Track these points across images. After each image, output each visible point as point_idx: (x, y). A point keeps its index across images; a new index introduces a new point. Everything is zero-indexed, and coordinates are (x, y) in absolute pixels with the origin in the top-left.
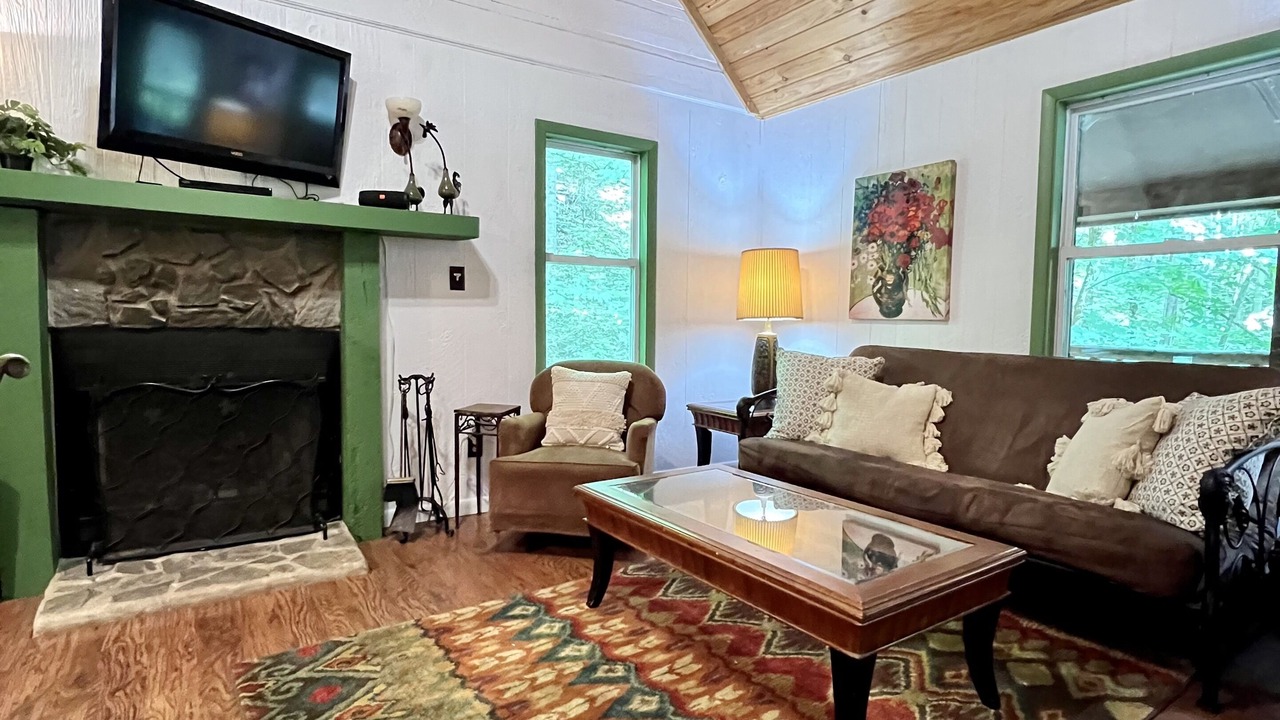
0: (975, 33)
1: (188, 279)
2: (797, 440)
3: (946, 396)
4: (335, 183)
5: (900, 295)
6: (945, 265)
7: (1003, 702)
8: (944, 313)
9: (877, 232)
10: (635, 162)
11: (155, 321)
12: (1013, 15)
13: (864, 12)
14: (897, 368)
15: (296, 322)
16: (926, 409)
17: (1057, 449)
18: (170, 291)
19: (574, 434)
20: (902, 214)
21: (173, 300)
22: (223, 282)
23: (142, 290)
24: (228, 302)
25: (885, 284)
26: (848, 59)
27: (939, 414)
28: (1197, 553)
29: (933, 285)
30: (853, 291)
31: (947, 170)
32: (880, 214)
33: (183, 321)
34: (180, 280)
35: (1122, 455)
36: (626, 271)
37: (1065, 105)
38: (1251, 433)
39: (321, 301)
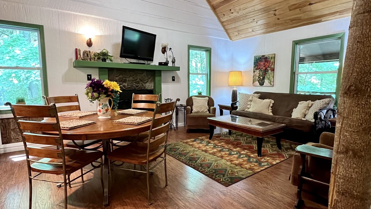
0: (279, 28)
1: (129, 81)
2: (243, 110)
3: (273, 101)
4: (152, 60)
5: (264, 81)
6: (273, 75)
7: (282, 149)
8: (273, 85)
9: (259, 68)
10: (206, 52)
11: (123, 89)
12: (287, 26)
13: (257, 22)
14: (263, 96)
15: (146, 88)
16: (269, 104)
17: (293, 111)
18: (126, 83)
19: (199, 110)
20: (264, 64)
21: (126, 85)
22: (134, 81)
23: (121, 83)
24: (135, 85)
25: (260, 79)
26: (253, 31)
27: (271, 105)
28: (313, 125)
29: (270, 79)
30: (253, 80)
31: (273, 55)
32: (259, 64)
33: (128, 89)
34: (127, 81)
35: (303, 111)
36: (205, 76)
37: (297, 44)
38: (323, 106)
39: (150, 84)
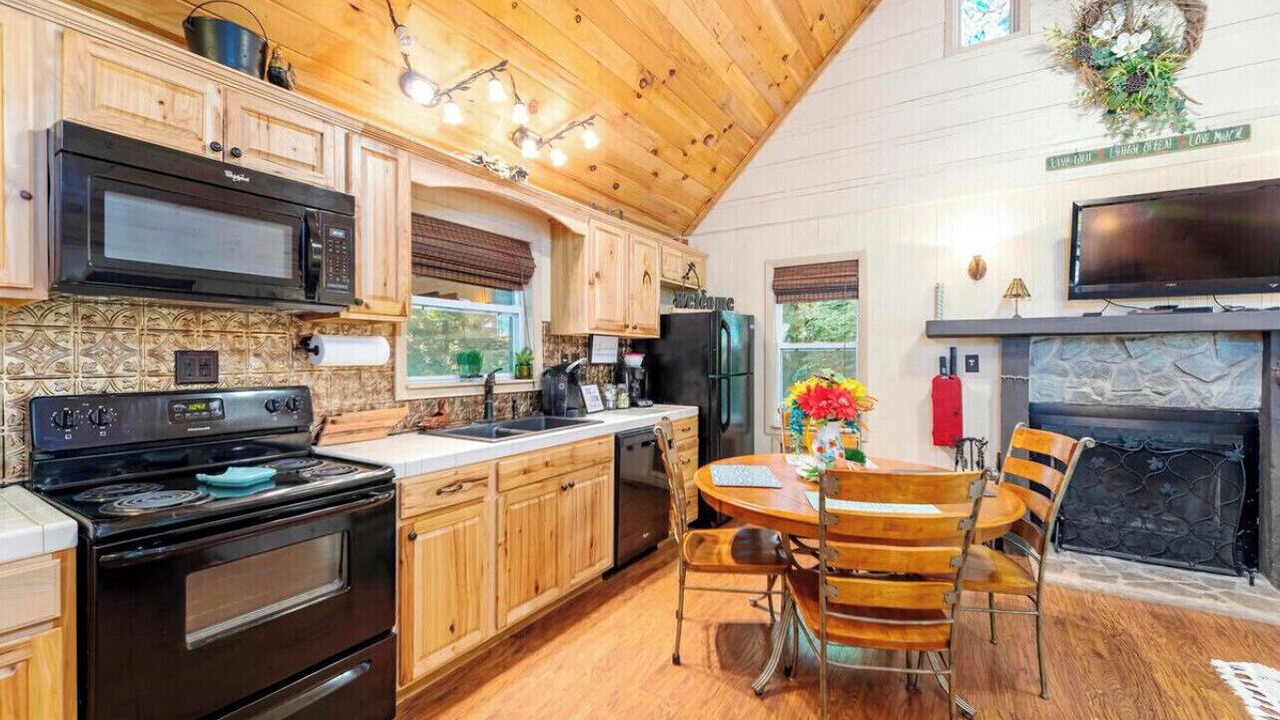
1: (1119, 372)
11: (1094, 401)
15: (1212, 404)
18: (1105, 380)
21: (1108, 386)
22: (1147, 373)
23: (1085, 379)
33: (1115, 401)
34: (1114, 374)
39: (1239, 388)
